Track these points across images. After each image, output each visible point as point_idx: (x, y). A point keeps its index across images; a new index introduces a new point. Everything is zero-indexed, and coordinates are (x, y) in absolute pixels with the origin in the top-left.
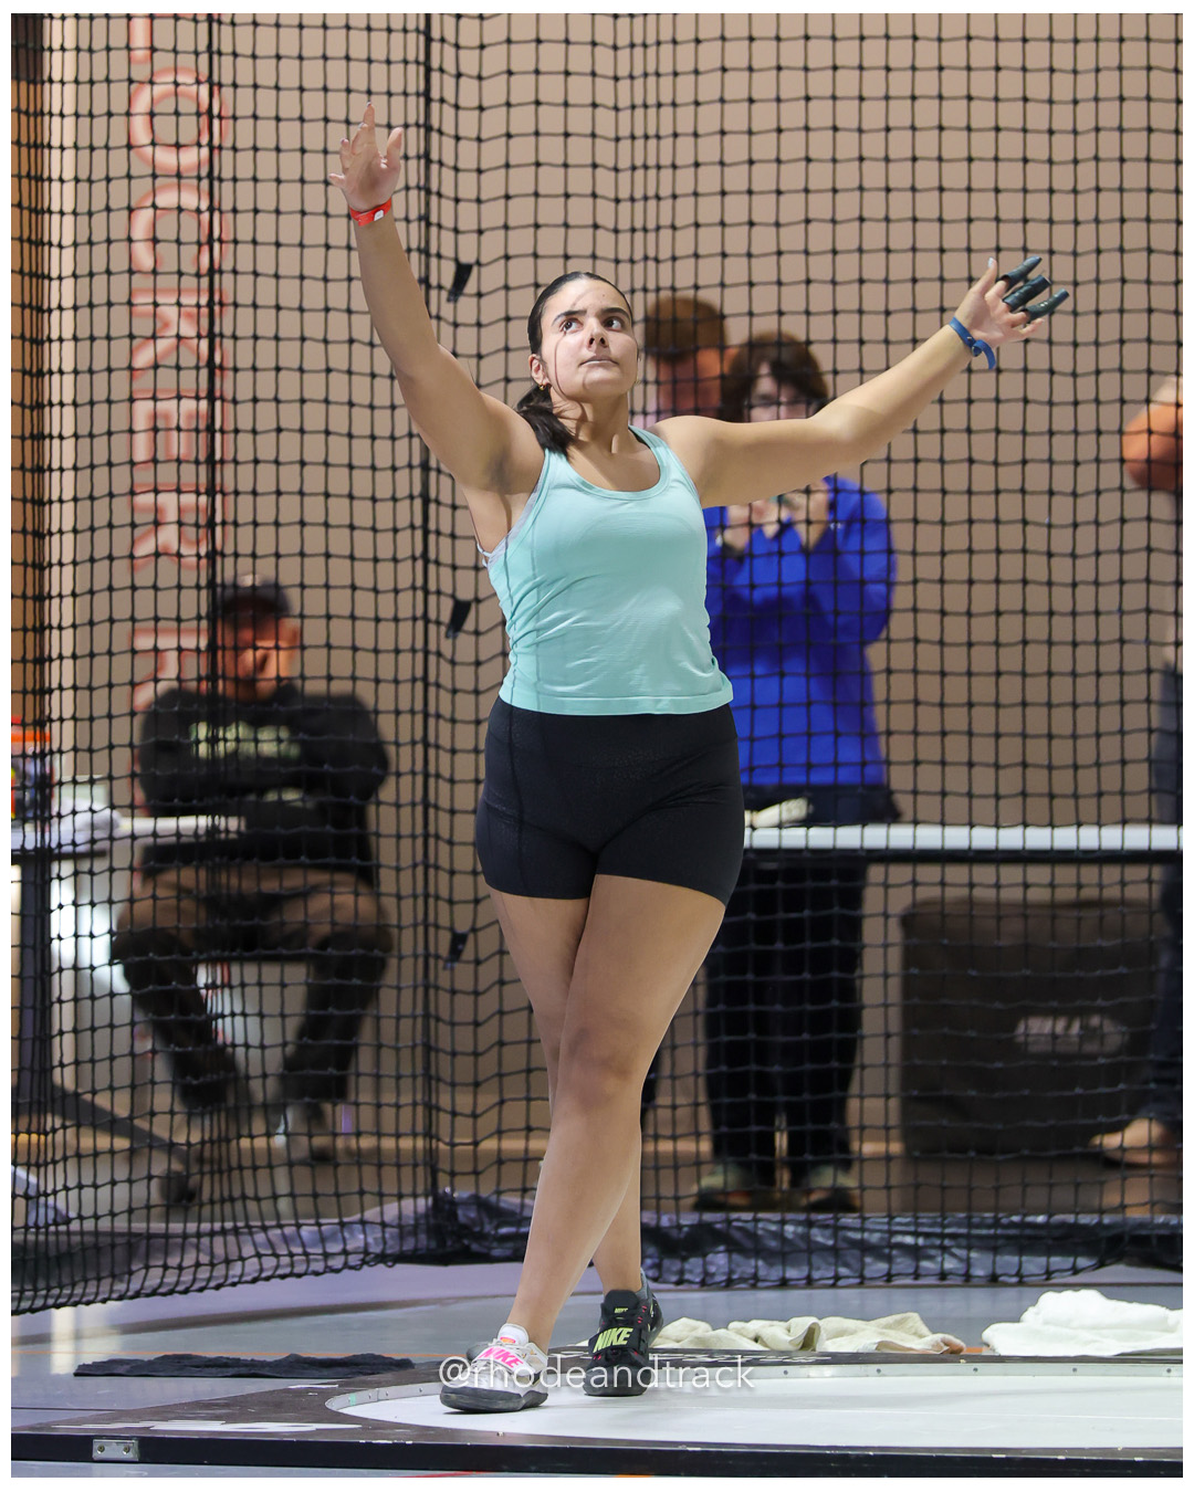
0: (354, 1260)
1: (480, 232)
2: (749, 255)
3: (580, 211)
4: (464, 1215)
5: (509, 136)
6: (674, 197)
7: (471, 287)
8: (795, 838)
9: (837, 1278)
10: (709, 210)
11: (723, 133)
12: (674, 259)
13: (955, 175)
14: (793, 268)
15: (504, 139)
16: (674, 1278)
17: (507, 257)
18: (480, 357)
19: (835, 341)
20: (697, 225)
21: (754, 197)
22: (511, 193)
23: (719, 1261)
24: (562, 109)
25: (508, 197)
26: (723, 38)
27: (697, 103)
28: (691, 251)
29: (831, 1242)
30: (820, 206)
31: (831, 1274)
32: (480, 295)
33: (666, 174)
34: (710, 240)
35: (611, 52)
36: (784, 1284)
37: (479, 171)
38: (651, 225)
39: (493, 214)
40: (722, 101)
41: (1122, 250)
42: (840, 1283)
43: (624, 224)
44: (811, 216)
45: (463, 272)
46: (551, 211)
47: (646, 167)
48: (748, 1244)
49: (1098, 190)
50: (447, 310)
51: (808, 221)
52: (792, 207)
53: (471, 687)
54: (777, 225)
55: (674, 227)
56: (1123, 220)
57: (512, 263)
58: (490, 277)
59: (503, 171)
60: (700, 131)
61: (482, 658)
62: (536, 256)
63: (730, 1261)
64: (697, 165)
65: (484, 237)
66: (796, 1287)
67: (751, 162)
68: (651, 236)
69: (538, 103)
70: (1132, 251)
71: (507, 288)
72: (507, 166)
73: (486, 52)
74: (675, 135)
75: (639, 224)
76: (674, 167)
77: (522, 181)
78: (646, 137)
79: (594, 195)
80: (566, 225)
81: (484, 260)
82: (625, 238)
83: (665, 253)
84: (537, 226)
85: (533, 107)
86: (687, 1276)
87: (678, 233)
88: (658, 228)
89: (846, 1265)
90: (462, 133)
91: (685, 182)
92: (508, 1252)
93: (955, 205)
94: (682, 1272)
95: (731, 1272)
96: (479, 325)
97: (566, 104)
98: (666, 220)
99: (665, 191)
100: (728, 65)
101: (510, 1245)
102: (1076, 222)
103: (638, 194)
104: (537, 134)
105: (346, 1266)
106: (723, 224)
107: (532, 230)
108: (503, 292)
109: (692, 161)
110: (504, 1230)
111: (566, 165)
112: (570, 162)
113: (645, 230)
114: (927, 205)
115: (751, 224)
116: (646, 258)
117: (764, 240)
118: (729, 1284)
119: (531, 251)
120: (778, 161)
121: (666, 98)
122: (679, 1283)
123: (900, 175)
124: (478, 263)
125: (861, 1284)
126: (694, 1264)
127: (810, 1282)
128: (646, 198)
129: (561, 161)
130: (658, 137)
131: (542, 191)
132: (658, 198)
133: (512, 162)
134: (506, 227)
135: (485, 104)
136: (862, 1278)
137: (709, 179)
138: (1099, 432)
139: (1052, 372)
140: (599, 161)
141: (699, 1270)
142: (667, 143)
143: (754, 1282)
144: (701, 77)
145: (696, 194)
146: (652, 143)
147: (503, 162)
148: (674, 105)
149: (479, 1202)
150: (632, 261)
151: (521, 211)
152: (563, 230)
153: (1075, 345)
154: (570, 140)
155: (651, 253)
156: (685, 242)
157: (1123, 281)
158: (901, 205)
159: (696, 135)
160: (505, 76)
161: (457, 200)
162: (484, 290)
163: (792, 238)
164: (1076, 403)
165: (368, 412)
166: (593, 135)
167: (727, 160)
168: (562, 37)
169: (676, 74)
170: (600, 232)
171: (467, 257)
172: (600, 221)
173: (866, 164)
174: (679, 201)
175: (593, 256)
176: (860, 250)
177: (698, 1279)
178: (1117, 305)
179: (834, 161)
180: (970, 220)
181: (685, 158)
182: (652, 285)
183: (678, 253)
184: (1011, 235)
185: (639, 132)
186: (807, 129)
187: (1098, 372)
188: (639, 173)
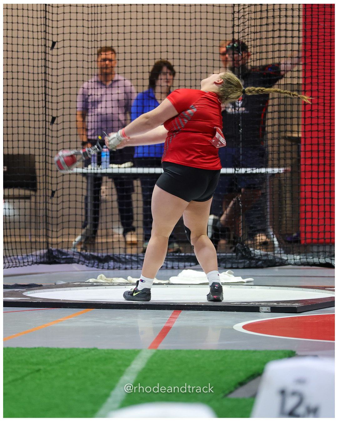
0: (30, 263)
1: (58, 34)
2: (118, 40)
3: (80, 30)
4: (54, 254)
5: (64, 13)
7: (56, 47)
8: (128, 171)
9: (138, 267)
10: (109, 30)
11: (112, 13)
12: (101, 41)
13: (164, 22)
14: (128, 43)
16: (101, 267)
17: (64, 40)
18: (58, 62)
19: (137, 59)
20: (106, 33)
21: (119, 27)
23: (111, 264)
25: (64, 27)
27: (106, 6)
28: (105, 39)
29: (136, 260)
30: (134, 29)
31: (136, 266)
32: (58, 49)
33: (99, 22)
34: (109, 36)
36: (126, 269)
37: (57, 21)
38: (96, 33)
39: (60, 31)
40: (112, 5)
41: (201, 39)
43: (90, 33)
44: (132, 31)
45: (54, 43)
46: (73, 30)
47: (95, 20)
48: (118, 260)
49: (196, 25)
50: (50, 52)
52: (127, 29)
53: (56, 136)
54: (124, 33)
55: (101, 34)
56: (201, 32)
58: (60, 45)
59: (63, 21)
61: (58, 129)
63: (114, 264)
64: (106, 20)
65: (59, 35)
66: (129, 269)
67: (118, 19)
68: (96, 35)
69: (70, 6)
70: (203, 39)
71: (64, 47)
74: (101, 13)
75: (93, 33)
76: (101, 20)
77: (67, 23)
78: (95, 13)
79: (83, 26)
81: (58, 41)
82: (90, 36)
83: (99, 39)
84: (70, 33)
88: (97, 34)
89: (140, 265)
90: (53, 12)
91: (103, 23)
92: (64, 262)
93: (164, 29)
94: (103, 266)
95: (114, 266)
96: (57, 55)
97: (77, 6)
98: (99, 32)
99: (99, 25)
101: (65, 260)
102: (191, 33)
103: (93, 26)
104: (70, 13)
105: (28, 264)
106: (112, 33)
110: (64, 257)
111: (77, 20)
113: (95, 34)
114: (158, 29)
115: (118, 33)
116: (95, 40)
117: (121, 36)
118: (114, 269)
119: (69, 39)
120: (124, 19)
122: (103, 268)
123: (151, 22)
124: (57, 41)
126: (106, 265)
127: (132, 268)
128: (95, 27)
130: (97, 13)
131: (71, 25)
132: (97, 27)
133: (65, 19)
134: (63, 33)
135: (59, 6)
137: (109, 23)
139: (185, 66)
140: (84, 19)
141: (107, 266)
142: (99, 15)
143: (119, 268)
146: (96, 15)
147: (63, 19)
148: (101, 6)
149: (58, 251)
150: (92, 41)
151: (67, 30)
152: (76, 34)
153: (191, 60)
154: (78, 14)
155: (96, 39)
156: (103, 37)
157: (201, 46)
158: (152, 29)
159: (106, 13)
161: (52, 27)
162: (58, 47)
163: (127, 36)
164: (191, 73)
165: (32, 74)
166: (83, 13)
167: (113, 18)
170: (84, 35)
171: (55, 40)
172: (84, 32)
173: (144, 20)
174: (102, 28)
175: (83, 40)
176: (143, 39)
177: (107, 268)
178: (200, 51)
179: (137, 19)
180: (167, 32)
181: (103, 18)
182: (96, 47)
183: (102, 39)
184: (176, 36)
185: (93, 12)
186: (131, 12)
187: (196, 66)
188: (93, 21)
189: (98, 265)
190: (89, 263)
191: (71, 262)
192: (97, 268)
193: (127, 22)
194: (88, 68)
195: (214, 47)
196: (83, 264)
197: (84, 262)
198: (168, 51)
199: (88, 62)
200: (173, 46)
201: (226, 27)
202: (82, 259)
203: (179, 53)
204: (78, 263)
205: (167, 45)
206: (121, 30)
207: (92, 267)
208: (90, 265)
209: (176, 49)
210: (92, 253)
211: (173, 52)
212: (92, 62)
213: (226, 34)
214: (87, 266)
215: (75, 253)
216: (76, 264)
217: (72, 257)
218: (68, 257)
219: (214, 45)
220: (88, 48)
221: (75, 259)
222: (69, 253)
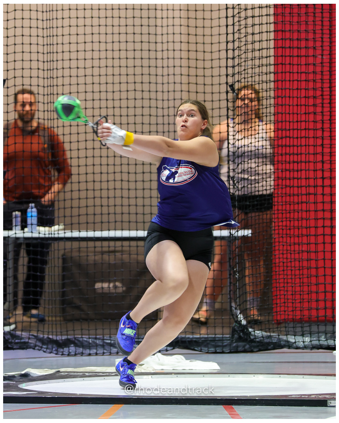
2: (77, 76)
3: (34, 65)
5: (15, 44)
6: (57, 61)
7: (5, 85)
9: (104, 353)
10: (66, 64)
11: (70, 43)
13: (130, 54)
14: (89, 80)
15: (14, 46)
17: (15, 77)
18: (8, 104)
19: (100, 100)
20: (63, 68)
21: (79, 61)
22: (16, 60)
23: (72, 349)
24: (29, 37)
25: (15, 61)
26: (70, 18)
27: (63, 35)
28: (62, 75)
29: (101, 343)
30: (96, 63)
31: (102, 352)
32: (8, 88)
33: (55, 54)
34: (67, 72)
35: (42, 22)
36: (90, 355)
37: (7, 54)
38: (52, 68)
39: (11, 66)
40: (70, 34)
41: (174, 75)
42: (105, 354)
43: (46, 68)
44: (94, 66)
46: (27, 65)
48: (80, 344)
49: (168, 58)
51: (93, 67)
52: (89, 63)
54: (85, 68)
55: (57, 69)
56: (174, 67)
57: (16, 79)
58: (11, 83)
59: (14, 54)
60: (64, 43)
62: (23, 77)
63: (76, 349)
64: (63, 52)
65: (9, 72)
66: (93, 356)
67: (78, 51)
68: (52, 71)
69: (23, 35)
70: (177, 75)
71: (15, 85)
72: (15, 52)
73: (9, 21)
74: (57, 44)
75: (49, 68)
76: (57, 52)
77: (19, 57)
78: (50, 45)
79: (38, 60)
80: (31, 69)
81: (9, 78)
82: (46, 72)
83: (55, 76)
84: (23, 69)
85: (21, 37)
86: (64, 353)
87: (58, 71)
88: (53, 69)
89: (106, 350)
91: (60, 56)
92: (18, 347)
93: (131, 63)
94: (63, 352)
95: (76, 352)
96: (8, 96)
97: (30, 36)
98: (55, 67)
99: (55, 59)
100: (71, 25)
101: (18, 345)
102: (163, 67)
103: (49, 60)
104: (23, 44)
106: (70, 68)
107: (22, 70)
108: (14, 87)
109: (61, 51)
110: (16, 341)
111: (30, 52)
112: (32, 51)
113: (50, 70)
114: (123, 62)
115: (78, 68)
116: (51, 77)
117: (81, 72)
118: (75, 355)
119: (21, 75)
120: (85, 51)
121: (55, 34)
122: (62, 355)
123: (116, 54)
124: (7, 79)
125: (110, 355)
126: (66, 349)
127: (96, 354)
128: (50, 61)
129: (29, 51)
130: (53, 45)
131: (24, 59)
132: (53, 61)
133: (16, 51)
134: (15, 69)
135: (9, 36)
136: (110, 353)
138: (169, 124)
139: (157, 108)
140: (39, 51)
141: (67, 351)
142: (55, 46)
143: (82, 354)
144: (64, 28)
145: (63, 60)
147: (13, 51)
148: (57, 36)
149: (10, 334)
150: (47, 78)
151: (19, 65)
152: (30, 70)
153: (163, 100)
154: (32, 45)
155: (52, 76)
156: (60, 73)
157: (175, 83)
158: (116, 63)
159: (63, 44)
160: (14, 28)
162: (9, 86)
163: (89, 72)
164: (163, 116)
166: (38, 44)
167: (71, 50)
168: (29, 17)
169: (57, 27)
170: (39, 70)
172: (39, 68)
173: (108, 52)
174: (58, 62)
175: (38, 77)
176: (106, 75)
177: (67, 354)
178: (173, 90)
179: (100, 51)
180: (134, 67)
181: (60, 50)
182: (52, 85)
183: (58, 76)
184: (146, 70)
185: (49, 43)
186: (92, 42)
187: (169, 108)
188: (49, 54)
189: (57, 350)
190: (47, 348)
191: (25, 347)
192: (56, 354)
193: (89, 55)
194: (44, 111)
195: (190, 85)
196: (39, 350)
197: (42, 347)
198: (136, 89)
199: (44, 103)
200: (142, 83)
201: (204, 60)
202: (39, 344)
203: (149, 91)
204: (34, 349)
205: (135, 83)
206: (81, 64)
207: (50, 353)
208: (48, 350)
209: (146, 87)
210: (51, 337)
211: (143, 91)
212: (48, 103)
213: (204, 68)
214: (44, 352)
215: (31, 337)
216: (31, 350)
217: (27, 340)
218: (22, 341)
219: (190, 82)
220: (44, 87)
221: (31, 343)
222: (23, 336)
